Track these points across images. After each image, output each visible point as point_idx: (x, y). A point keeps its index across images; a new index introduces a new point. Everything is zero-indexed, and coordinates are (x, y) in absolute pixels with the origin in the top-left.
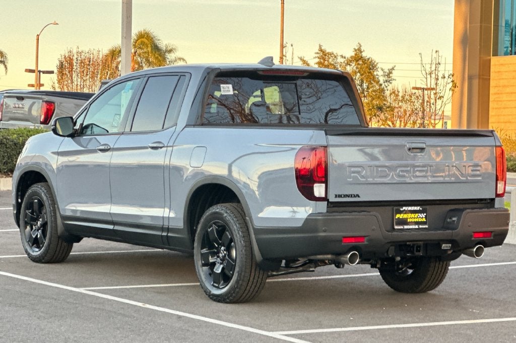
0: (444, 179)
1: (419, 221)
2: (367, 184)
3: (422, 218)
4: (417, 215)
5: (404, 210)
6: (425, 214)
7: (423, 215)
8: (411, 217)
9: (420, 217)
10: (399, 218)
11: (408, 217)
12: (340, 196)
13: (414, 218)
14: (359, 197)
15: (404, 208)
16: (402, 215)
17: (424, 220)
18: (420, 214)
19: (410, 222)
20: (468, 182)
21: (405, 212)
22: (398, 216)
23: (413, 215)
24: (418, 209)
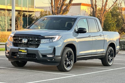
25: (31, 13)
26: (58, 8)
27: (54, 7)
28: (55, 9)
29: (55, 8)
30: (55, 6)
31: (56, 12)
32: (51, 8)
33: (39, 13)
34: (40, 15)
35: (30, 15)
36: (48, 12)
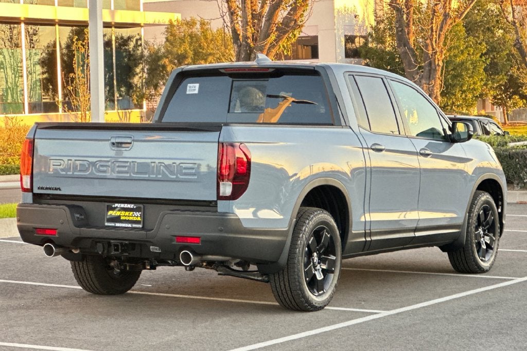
0: (149, 176)
1: (134, 219)
2: (73, 177)
3: (137, 217)
4: (131, 213)
5: (117, 207)
6: (140, 213)
7: (138, 214)
8: (124, 215)
9: (135, 216)
10: (111, 215)
11: (121, 215)
12: (42, 188)
13: (129, 216)
14: (60, 190)
15: (116, 205)
16: (115, 212)
17: (139, 219)
18: (135, 213)
19: (123, 220)
20: (179, 181)
21: (118, 209)
22: (110, 212)
23: (127, 213)
24: (132, 207)
25: (125, 32)
26: (257, 16)
27: (240, 13)
28: (246, 23)
29: (244, 16)
30: (244, 9)
31: (249, 35)
32: (227, 18)
33: (163, 29)
34: (167, 40)
35: (124, 42)
36: (198, 26)
